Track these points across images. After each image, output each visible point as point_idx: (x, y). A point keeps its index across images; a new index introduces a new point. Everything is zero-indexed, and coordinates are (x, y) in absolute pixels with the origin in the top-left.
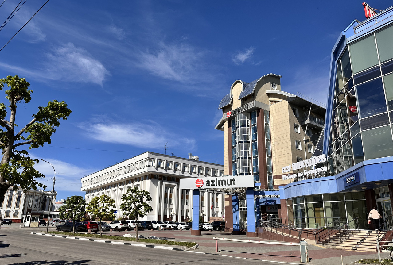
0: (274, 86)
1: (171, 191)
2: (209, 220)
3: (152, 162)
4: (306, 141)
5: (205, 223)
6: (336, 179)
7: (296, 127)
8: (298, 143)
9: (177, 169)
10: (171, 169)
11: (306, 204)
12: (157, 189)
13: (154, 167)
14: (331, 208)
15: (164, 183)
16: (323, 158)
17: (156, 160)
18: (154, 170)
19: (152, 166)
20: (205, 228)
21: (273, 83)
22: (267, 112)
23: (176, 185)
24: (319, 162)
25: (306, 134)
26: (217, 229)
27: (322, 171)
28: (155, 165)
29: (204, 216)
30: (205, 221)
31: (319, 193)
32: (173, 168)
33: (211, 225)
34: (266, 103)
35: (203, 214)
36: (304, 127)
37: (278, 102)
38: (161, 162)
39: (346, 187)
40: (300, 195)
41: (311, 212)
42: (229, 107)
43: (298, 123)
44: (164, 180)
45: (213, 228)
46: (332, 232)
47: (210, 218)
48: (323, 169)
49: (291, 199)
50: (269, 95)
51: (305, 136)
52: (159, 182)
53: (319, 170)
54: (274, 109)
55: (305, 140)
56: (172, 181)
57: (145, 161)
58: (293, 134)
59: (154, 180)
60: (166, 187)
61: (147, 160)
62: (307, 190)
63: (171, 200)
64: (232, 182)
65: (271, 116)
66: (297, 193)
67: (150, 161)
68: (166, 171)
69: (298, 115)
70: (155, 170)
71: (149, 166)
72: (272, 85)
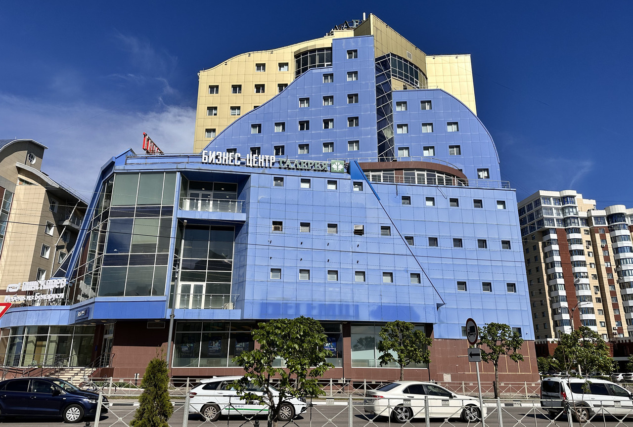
0: (31, 158)
4: (59, 248)
6: (70, 310)
7: (49, 226)
8: (45, 248)
11: (27, 337)
14: (56, 343)
16: (62, 282)
21: (32, 154)
22: (10, 195)
24: (57, 287)
25: (61, 237)
27: (57, 297)
31: (46, 324)
34: (12, 180)
36: (60, 228)
37: (31, 184)
39: (76, 321)
40: (21, 324)
41: (31, 347)
43: (53, 221)
46: (45, 371)
48: (59, 296)
49: (9, 328)
50: (20, 170)
51: (58, 241)
53: (55, 296)
54: (23, 192)
55: (57, 246)
58: (42, 235)
62: (32, 319)
65: (15, 202)
66: (18, 322)
69: (56, 210)
72: (28, 155)
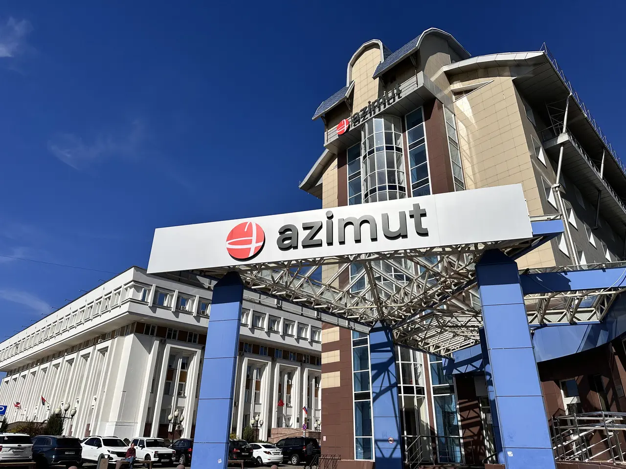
1: (185, 366)
2: (269, 435)
3: (141, 294)
5: (260, 444)
9: (203, 312)
10: (190, 313)
12: (149, 359)
13: (146, 304)
15: (168, 347)
17: (153, 289)
18: (145, 310)
19: (143, 302)
20: (259, 457)
23: (199, 352)
26: (294, 460)
28: (150, 299)
29: (259, 425)
30: (260, 438)
32: (194, 310)
33: (278, 450)
35: (257, 418)
38: (166, 295)
42: (345, 107)
44: (169, 337)
45: (284, 458)
47: (272, 432)
52: (156, 343)
56: (190, 341)
57: (126, 289)
59: (144, 336)
60: (174, 354)
61: (131, 287)
63: (182, 388)
64: (411, 223)
67: (138, 289)
68: (177, 317)
70: (149, 313)
71: (133, 301)
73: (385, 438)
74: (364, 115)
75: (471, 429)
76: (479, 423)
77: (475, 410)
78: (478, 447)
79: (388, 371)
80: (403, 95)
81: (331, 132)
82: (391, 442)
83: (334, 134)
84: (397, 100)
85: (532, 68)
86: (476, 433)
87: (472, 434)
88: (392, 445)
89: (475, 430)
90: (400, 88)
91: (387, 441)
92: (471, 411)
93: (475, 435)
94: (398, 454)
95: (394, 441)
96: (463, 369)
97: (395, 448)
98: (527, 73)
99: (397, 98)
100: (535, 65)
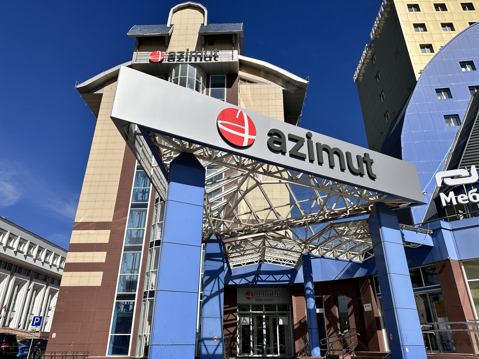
54: (249, 92)
73: (211, 336)
74: (180, 57)
75: (228, 329)
76: (235, 325)
77: (234, 314)
78: (232, 343)
79: (219, 278)
80: (219, 60)
81: (141, 55)
82: (216, 340)
83: (146, 58)
84: (213, 60)
85: (295, 88)
86: (232, 332)
87: (228, 333)
88: (216, 342)
89: (232, 329)
90: (218, 54)
91: (212, 339)
92: (231, 314)
93: (231, 333)
94: (220, 351)
95: (218, 339)
96: (237, 281)
97: (218, 345)
98: (292, 90)
99: (213, 59)
100: (298, 87)
